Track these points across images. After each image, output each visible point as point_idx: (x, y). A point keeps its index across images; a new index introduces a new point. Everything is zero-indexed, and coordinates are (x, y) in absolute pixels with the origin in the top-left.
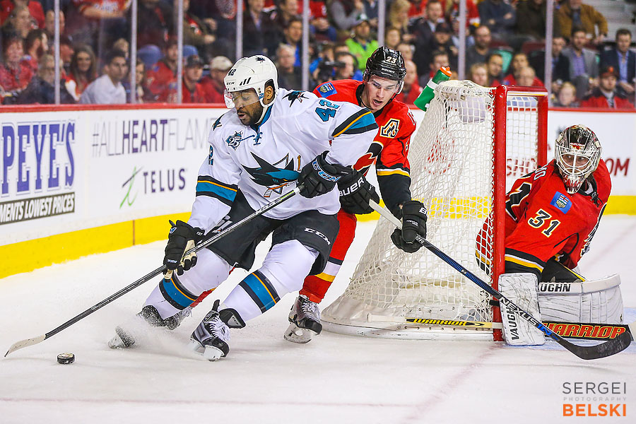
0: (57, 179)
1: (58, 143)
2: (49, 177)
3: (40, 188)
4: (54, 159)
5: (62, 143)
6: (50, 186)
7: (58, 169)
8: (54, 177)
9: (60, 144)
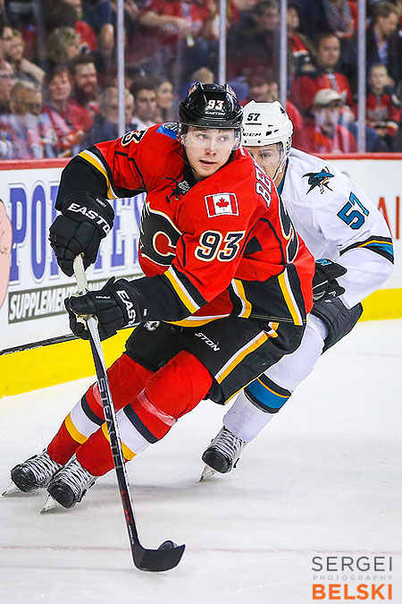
0: (122, 256)
1: (123, 207)
2: (112, 253)
3: (101, 268)
4: (119, 228)
5: (128, 207)
6: (113, 265)
7: (123, 242)
8: (119, 252)
9: (126, 209)
